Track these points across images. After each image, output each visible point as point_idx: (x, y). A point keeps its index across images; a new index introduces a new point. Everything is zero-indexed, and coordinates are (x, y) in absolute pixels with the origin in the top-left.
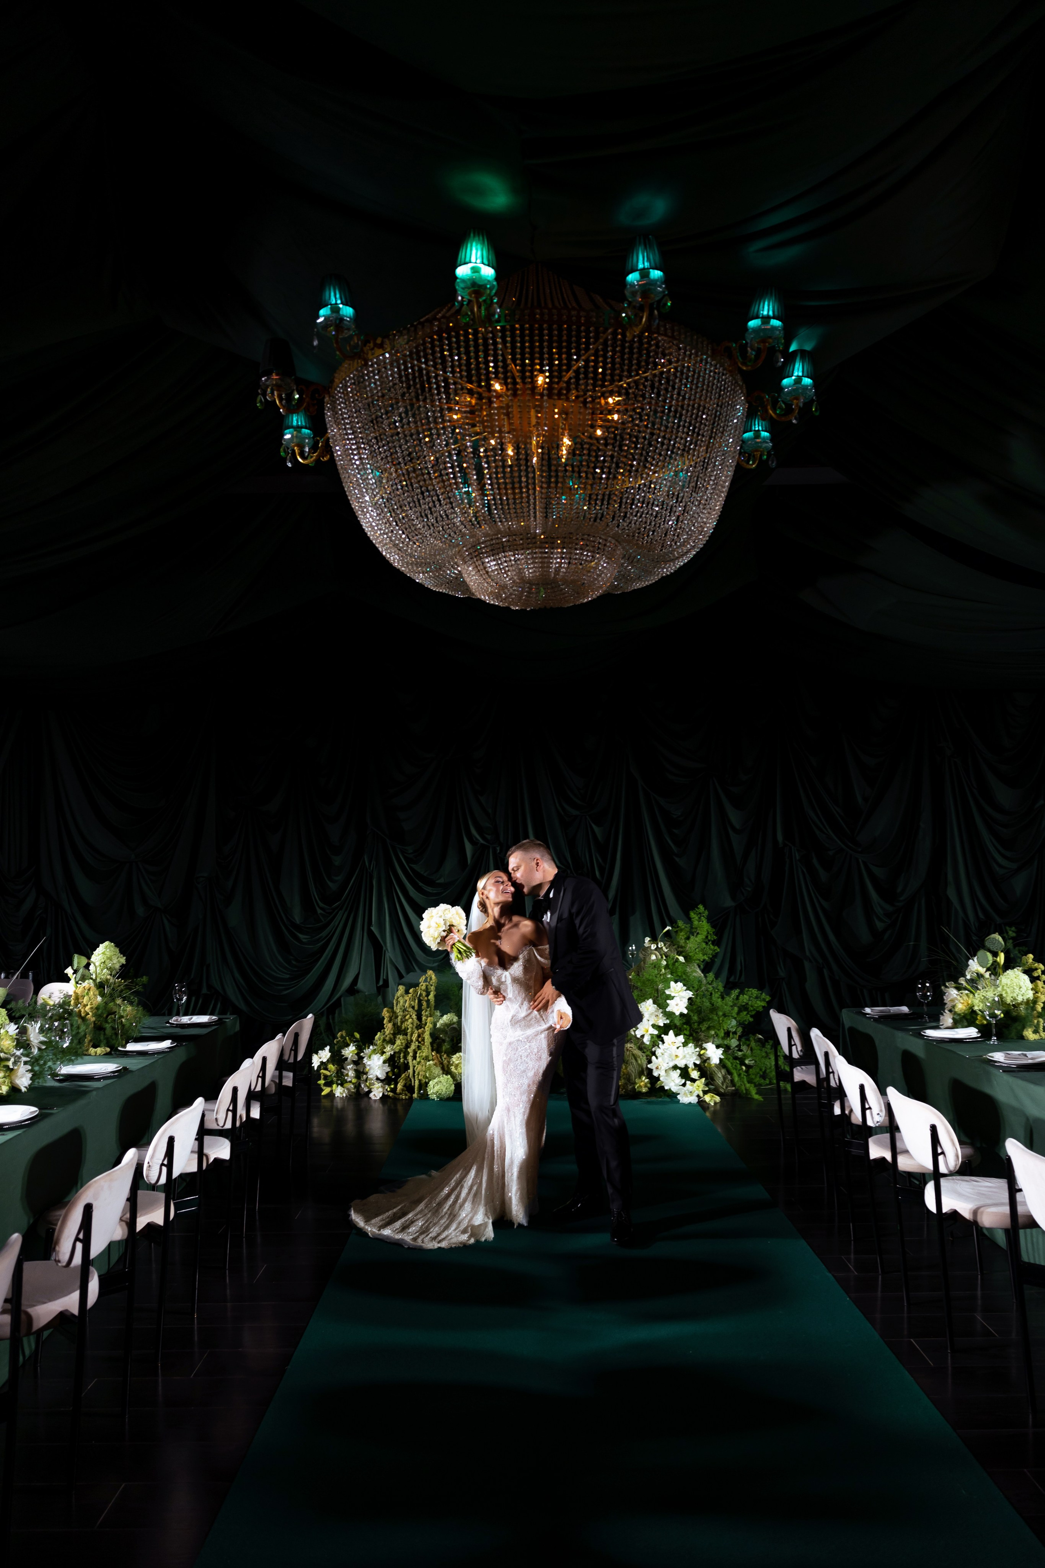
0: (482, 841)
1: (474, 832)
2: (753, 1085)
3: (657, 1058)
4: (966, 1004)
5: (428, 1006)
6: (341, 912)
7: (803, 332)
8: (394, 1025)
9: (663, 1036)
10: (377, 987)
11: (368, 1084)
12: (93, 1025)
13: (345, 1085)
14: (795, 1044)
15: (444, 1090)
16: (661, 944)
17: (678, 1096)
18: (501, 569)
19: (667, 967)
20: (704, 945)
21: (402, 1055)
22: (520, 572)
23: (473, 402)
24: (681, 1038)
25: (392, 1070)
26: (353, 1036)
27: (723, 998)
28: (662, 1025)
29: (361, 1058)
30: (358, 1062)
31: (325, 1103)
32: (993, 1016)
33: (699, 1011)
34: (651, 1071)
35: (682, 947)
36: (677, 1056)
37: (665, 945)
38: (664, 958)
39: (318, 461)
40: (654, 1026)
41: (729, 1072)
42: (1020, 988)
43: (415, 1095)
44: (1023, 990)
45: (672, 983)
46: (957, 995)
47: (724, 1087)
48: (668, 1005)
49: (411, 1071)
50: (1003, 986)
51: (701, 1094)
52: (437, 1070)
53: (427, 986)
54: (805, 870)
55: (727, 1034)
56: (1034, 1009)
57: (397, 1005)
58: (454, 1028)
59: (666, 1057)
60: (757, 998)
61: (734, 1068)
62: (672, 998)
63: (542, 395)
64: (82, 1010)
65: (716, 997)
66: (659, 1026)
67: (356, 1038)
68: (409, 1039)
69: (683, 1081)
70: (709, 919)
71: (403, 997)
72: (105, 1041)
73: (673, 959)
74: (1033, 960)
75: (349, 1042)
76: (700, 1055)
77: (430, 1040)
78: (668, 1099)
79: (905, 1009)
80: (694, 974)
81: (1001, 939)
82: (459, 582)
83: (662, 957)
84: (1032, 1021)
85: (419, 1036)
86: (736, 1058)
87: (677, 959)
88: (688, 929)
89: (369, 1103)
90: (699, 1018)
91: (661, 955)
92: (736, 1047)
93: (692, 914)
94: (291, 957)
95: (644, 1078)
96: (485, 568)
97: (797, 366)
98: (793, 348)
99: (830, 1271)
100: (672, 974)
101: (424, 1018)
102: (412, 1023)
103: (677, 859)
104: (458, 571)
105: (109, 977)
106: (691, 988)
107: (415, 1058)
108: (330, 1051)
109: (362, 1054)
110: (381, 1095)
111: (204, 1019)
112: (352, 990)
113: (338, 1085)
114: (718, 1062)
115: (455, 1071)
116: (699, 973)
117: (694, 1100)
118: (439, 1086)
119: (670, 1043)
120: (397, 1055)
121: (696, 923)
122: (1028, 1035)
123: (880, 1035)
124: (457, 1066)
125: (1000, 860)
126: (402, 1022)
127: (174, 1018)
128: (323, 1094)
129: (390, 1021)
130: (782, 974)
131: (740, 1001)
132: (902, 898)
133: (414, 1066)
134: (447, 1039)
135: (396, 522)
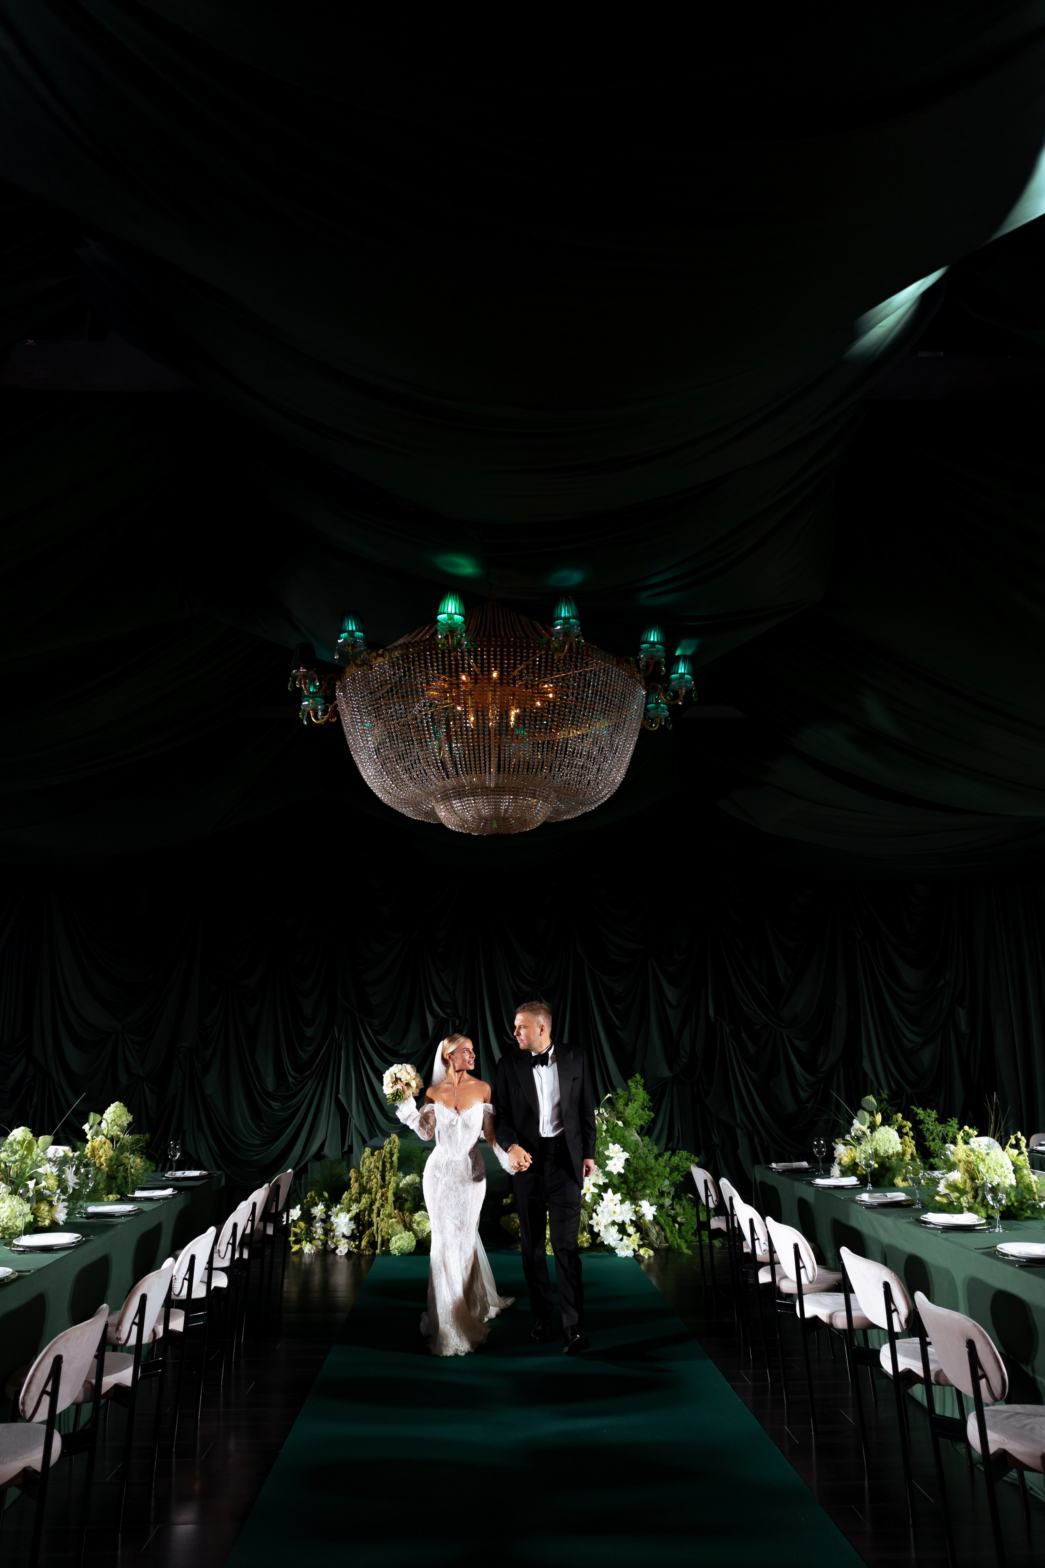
0: (442, 1014)
1: (435, 1006)
2: (683, 1240)
3: (597, 1215)
4: (849, 1157)
5: (392, 1167)
6: (311, 1081)
7: (684, 642)
8: (360, 1185)
9: (602, 1194)
10: (342, 1153)
11: (334, 1241)
12: (106, 1175)
13: (314, 1242)
14: (711, 1195)
15: (406, 1245)
16: (602, 1110)
17: (616, 1251)
18: (464, 809)
19: (607, 1131)
20: (640, 1111)
21: (367, 1213)
22: (478, 811)
23: (446, 686)
24: (618, 1196)
25: (357, 1228)
26: (322, 1196)
27: (656, 1159)
28: (602, 1184)
29: (329, 1217)
30: (326, 1220)
31: (295, 1259)
32: (868, 1166)
33: (635, 1172)
34: (592, 1226)
35: (621, 1113)
36: (614, 1212)
37: (606, 1111)
38: (605, 1123)
39: (327, 722)
40: (595, 1185)
41: (663, 1229)
42: (890, 1142)
43: (378, 1251)
44: (893, 1143)
45: (611, 1145)
46: (844, 1149)
47: (658, 1243)
48: (607, 1165)
49: (375, 1228)
50: (877, 1141)
51: (637, 1249)
52: (400, 1227)
53: (391, 1148)
54: (734, 1043)
55: (662, 1194)
56: (902, 1160)
57: (363, 1166)
58: (416, 1187)
59: (606, 1214)
60: (687, 1159)
61: (666, 1225)
62: (612, 1158)
63: (495, 683)
64: (97, 1161)
65: (651, 1160)
66: (600, 1185)
67: (324, 1197)
68: (373, 1198)
69: (621, 1236)
70: (645, 1087)
71: (369, 1158)
72: (116, 1189)
73: (613, 1124)
74: (902, 1118)
75: (317, 1202)
76: (636, 1212)
77: (393, 1199)
78: (607, 1254)
79: (805, 1164)
80: (633, 1138)
81: (874, 1100)
82: (432, 813)
83: (603, 1122)
84: (900, 1171)
85: (382, 1195)
86: (669, 1216)
87: (617, 1123)
88: (626, 1096)
89: (335, 1258)
90: (635, 1178)
91: (602, 1120)
92: (670, 1206)
93: (630, 1082)
94: (263, 1124)
95: (585, 1234)
96: (453, 807)
97: (680, 666)
98: (678, 653)
99: (728, 1381)
100: (611, 1137)
101: (387, 1178)
102: (377, 1183)
103: (619, 1033)
104: (432, 805)
105: (119, 1133)
106: (629, 1151)
107: (378, 1215)
108: (301, 1209)
109: (330, 1213)
110: (346, 1251)
111: (196, 1173)
112: (319, 1156)
113: (307, 1241)
114: (652, 1218)
115: (417, 1228)
116: (636, 1137)
117: (630, 1253)
118: (401, 1242)
119: (609, 1200)
120: (362, 1213)
121: (633, 1090)
122: (898, 1182)
123: (783, 1186)
124: (418, 1223)
125: (908, 1034)
126: (367, 1183)
127: (170, 1173)
128: (292, 1250)
129: (356, 1181)
130: (716, 1141)
131: (672, 1162)
132: (822, 1070)
133: (378, 1223)
134: (410, 1198)
135: (386, 772)
